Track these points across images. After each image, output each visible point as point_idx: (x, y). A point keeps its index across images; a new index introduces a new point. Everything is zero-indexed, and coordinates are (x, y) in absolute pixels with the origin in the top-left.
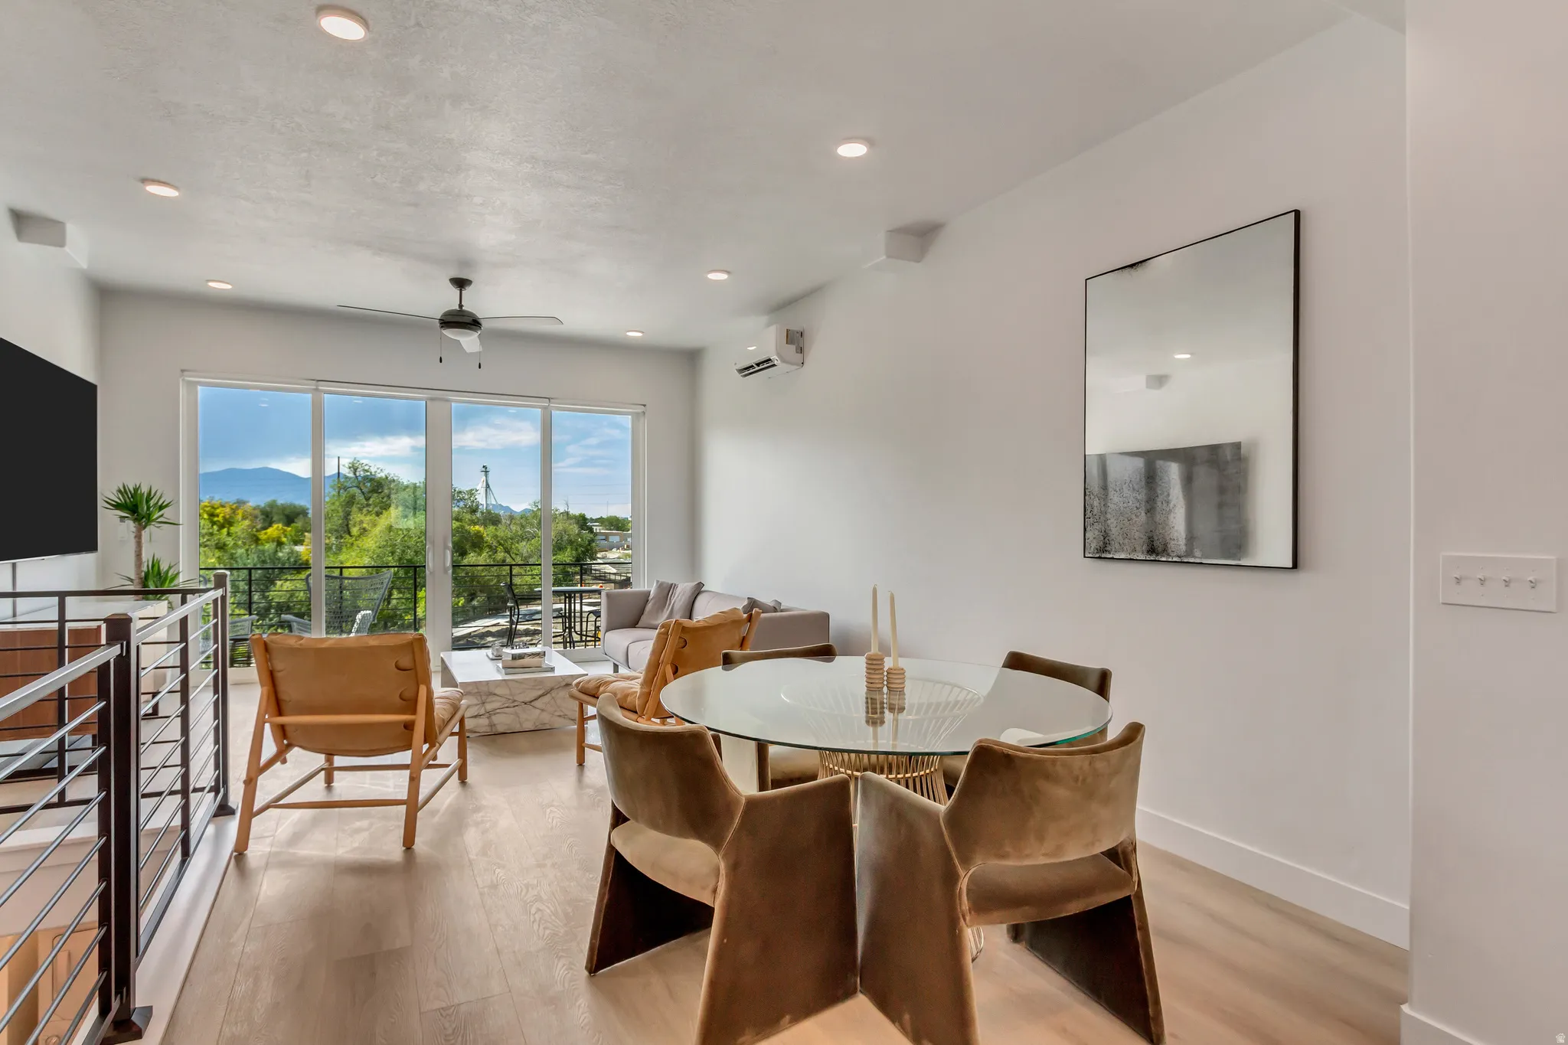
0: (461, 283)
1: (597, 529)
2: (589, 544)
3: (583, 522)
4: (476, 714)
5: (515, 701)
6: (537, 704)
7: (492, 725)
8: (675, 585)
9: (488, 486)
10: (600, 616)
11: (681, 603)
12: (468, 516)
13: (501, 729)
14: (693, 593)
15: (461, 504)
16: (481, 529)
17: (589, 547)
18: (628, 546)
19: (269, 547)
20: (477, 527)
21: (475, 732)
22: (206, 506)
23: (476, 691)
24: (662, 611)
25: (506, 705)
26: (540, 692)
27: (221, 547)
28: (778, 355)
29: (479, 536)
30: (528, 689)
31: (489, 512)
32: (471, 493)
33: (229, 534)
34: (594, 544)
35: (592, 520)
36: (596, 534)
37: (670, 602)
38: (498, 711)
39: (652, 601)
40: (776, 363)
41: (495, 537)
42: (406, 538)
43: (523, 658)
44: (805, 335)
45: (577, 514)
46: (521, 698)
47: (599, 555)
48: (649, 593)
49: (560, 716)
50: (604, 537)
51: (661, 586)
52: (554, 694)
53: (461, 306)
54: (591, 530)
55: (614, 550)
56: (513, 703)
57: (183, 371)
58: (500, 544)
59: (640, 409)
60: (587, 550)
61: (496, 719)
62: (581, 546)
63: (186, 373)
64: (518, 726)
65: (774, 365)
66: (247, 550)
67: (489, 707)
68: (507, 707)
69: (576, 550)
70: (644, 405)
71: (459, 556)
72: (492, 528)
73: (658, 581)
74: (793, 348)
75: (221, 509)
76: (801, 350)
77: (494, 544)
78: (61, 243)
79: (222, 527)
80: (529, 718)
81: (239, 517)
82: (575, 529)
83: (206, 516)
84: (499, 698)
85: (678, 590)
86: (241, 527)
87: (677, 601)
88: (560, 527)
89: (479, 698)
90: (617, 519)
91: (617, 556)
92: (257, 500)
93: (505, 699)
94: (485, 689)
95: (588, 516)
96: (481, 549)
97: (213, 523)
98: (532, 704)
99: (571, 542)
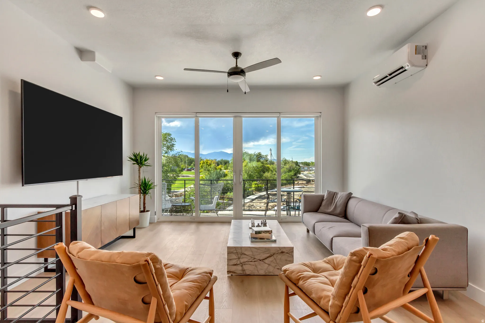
0: (236, 55)
1: (301, 165)
2: (299, 170)
3: (297, 163)
4: (235, 263)
5: (255, 258)
6: (266, 261)
7: (243, 270)
8: (337, 193)
9: (271, 154)
10: (301, 202)
11: (341, 202)
12: (265, 162)
13: (248, 273)
14: (347, 198)
15: (264, 159)
16: (269, 166)
17: (298, 171)
18: (310, 170)
19: (219, 170)
20: (268, 165)
21: (235, 273)
22: (206, 161)
23: (235, 252)
24: (331, 206)
25: (251, 260)
26: (268, 255)
27: (209, 170)
28: (410, 62)
29: (268, 168)
30: (262, 253)
31: (271, 161)
32: (266, 156)
33: (210, 167)
34: (300, 170)
35: (300, 163)
36: (301, 167)
37: (334, 202)
38: (246, 263)
39: (326, 200)
40: (406, 68)
41: (273, 168)
42: (249, 168)
43: (261, 233)
44: (428, 48)
45: (295, 161)
46: (258, 257)
47: (301, 173)
48: (323, 196)
49: (278, 269)
50: (303, 168)
51: (329, 193)
52: (275, 256)
53: (237, 65)
54: (299, 166)
55: (306, 171)
56: (254, 260)
57: (156, 113)
58: (274, 170)
59: (318, 115)
60: (298, 172)
61: (245, 267)
62: (296, 170)
63: (156, 114)
64: (256, 272)
65: (406, 70)
66: (214, 171)
67: (242, 260)
68: (251, 261)
69: (295, 171)
70: (321, 113)
71: (263, 173)
72: (272, 165)
73: (328, 191)
74: (420, 56)
75: (209, 161)
76: (425, 57)
77: (273, 170)
78: (94, 60)
79: (209, 166)
80: (263, 268)
81: (212, 163)
82: (295, 165)
83: (206, 163)
84: (246, 256)
85: (339, 196)
86: (213, 165)
87: (338, 201)
88: (290, 165)
89: (237, 256)
90: (306, 162)
91: (306, 173)
92: (219, 159)
93: (250, 257)
94: (240, 251)
95: (298, 162)
96: (269, 172)
97: (207, 165)
98: (264, 261)
99: (293, 169)
